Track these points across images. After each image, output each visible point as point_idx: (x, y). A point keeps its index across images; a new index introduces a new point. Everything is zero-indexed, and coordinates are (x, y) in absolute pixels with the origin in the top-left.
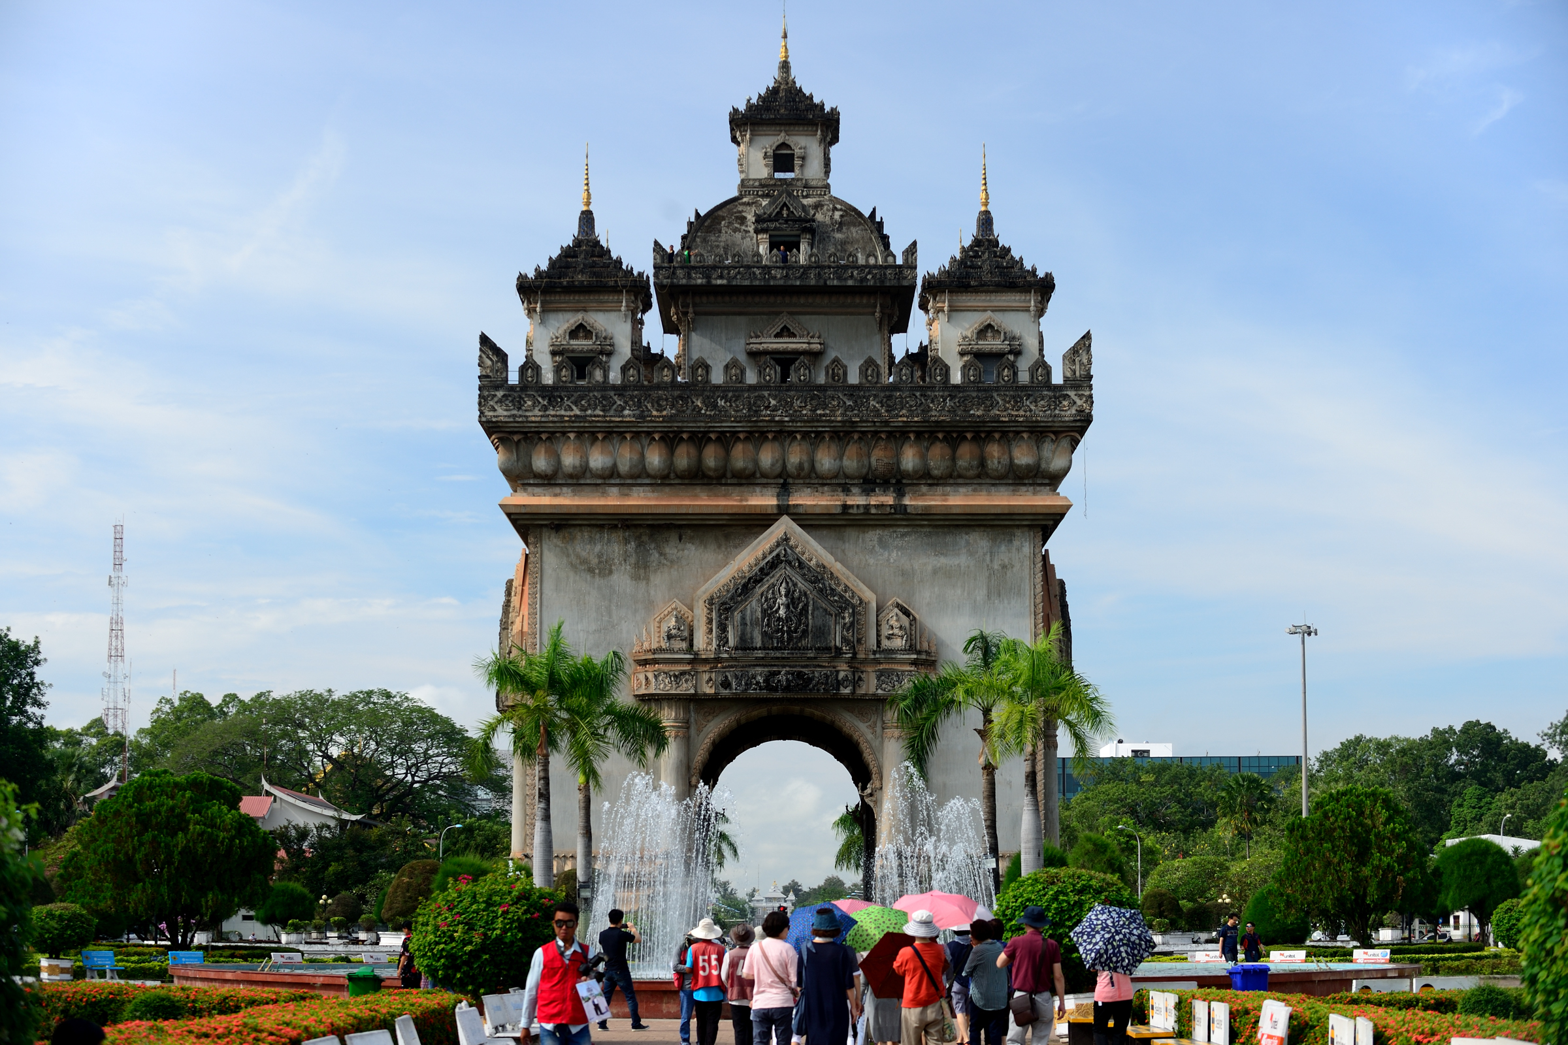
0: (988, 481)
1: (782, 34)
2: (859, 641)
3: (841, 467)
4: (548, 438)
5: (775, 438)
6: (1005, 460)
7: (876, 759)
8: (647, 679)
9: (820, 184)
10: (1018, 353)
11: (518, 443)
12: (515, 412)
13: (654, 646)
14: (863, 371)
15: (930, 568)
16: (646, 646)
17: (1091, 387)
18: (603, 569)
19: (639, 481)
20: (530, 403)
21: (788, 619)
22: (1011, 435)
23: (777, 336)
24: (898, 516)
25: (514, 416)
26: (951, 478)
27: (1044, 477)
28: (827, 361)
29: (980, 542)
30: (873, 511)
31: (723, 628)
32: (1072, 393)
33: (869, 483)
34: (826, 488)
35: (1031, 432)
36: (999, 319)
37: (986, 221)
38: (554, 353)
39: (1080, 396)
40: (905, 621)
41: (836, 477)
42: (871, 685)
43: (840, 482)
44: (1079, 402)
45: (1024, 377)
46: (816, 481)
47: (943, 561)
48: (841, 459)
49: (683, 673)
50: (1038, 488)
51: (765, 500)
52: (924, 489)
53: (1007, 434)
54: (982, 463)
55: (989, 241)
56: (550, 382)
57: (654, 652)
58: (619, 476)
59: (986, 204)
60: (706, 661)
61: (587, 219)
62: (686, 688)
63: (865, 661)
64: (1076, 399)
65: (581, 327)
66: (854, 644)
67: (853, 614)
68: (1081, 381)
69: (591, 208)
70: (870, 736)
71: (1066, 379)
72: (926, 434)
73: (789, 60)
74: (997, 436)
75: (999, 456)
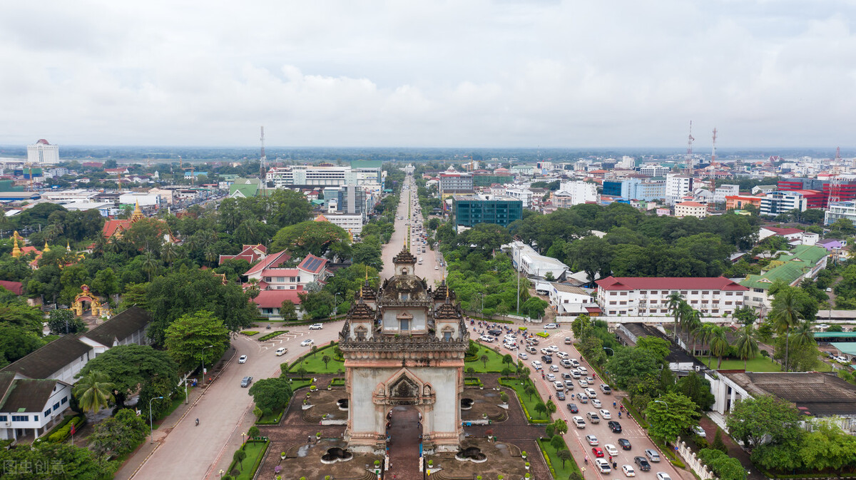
4: (354, 353)
5: (402, 352)
10: (453, 332)
13: (377, 393)
15: (434, 375)
18: (366, 376)
19: (374, 360)
24: (428, 366)
29: (445, 371)
30: (423, 365)
31: (391, 392)
34: (413, 362)
40: (429, 389)
41: (415, 359)
42: (422, 402)
46: (411, 360)
47: (437, 374)
48: (416, 356)
49: (383, 399)
51: (400, 364)
54: (446, 357)
58: (369, 360)
60: (388, 397)
63: (421, 398)
66: (418, 395)
67: (418, 388)
72: (434, 352)
74: (449, 352)
75: (449, 355)
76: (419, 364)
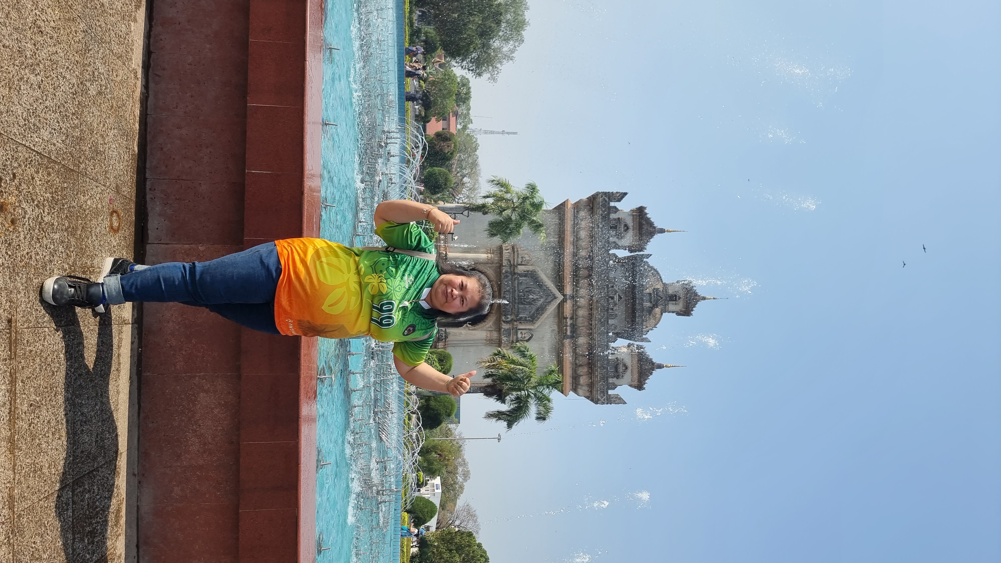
0: (574, 368)
1: (715, 297)
2: (520, 323)
3: (579, 317)
4: (591, 216)
6: (581, 373)
7: (479, 328)
8: (508, 249)
9: (667, 310)
10: (618, 377)
11: (590, 206)
12: (601, 204)
13: (520, 252)
15: (544, 347)
16: (519, 249)
17: (607, 404)
20: (604, 209)
21: (529, 298)
22: (590, 376)
23: (619, 295)
25: (599, 203)
26: (575, 355)
27: (576, 387)
31: (525, 276)
32: (605, 397)
33: (574, 327)
34: (572, 312)
35: (591, 382)
36: (629, 371)
37: (660, 367)
38: (619, 218)
39: (604, 400)
40: (527, 339)
41: (576, 315)
42: (505, 326)
43: (574, 317)
44: (602, 399)
45: (611, 380)
48: (582, 317)
49: (510, 262)
50: (572, 385)
51: (568, 290)
52: (572, 346)
53: (591, 373)
54: (581, 366)
55: (654, 368)
56: (611, 217)
57: (518, 251)
58: (577, 241)
59: (666, 366)
60: (514, 270)
61: (662, 231)
62: (505, 263)
63: (513, 324)
64: (603, 399)
65: (628, 228)
66: (520, 320)
67: (529, 321)
68: (610, 400)
69: (666, 233)
70: (487, 326)
71: (610, 395)
72: (591, 347)
73: (706, 300)
74: (590, 371)
75: (583, 370)
76: (569, 322)
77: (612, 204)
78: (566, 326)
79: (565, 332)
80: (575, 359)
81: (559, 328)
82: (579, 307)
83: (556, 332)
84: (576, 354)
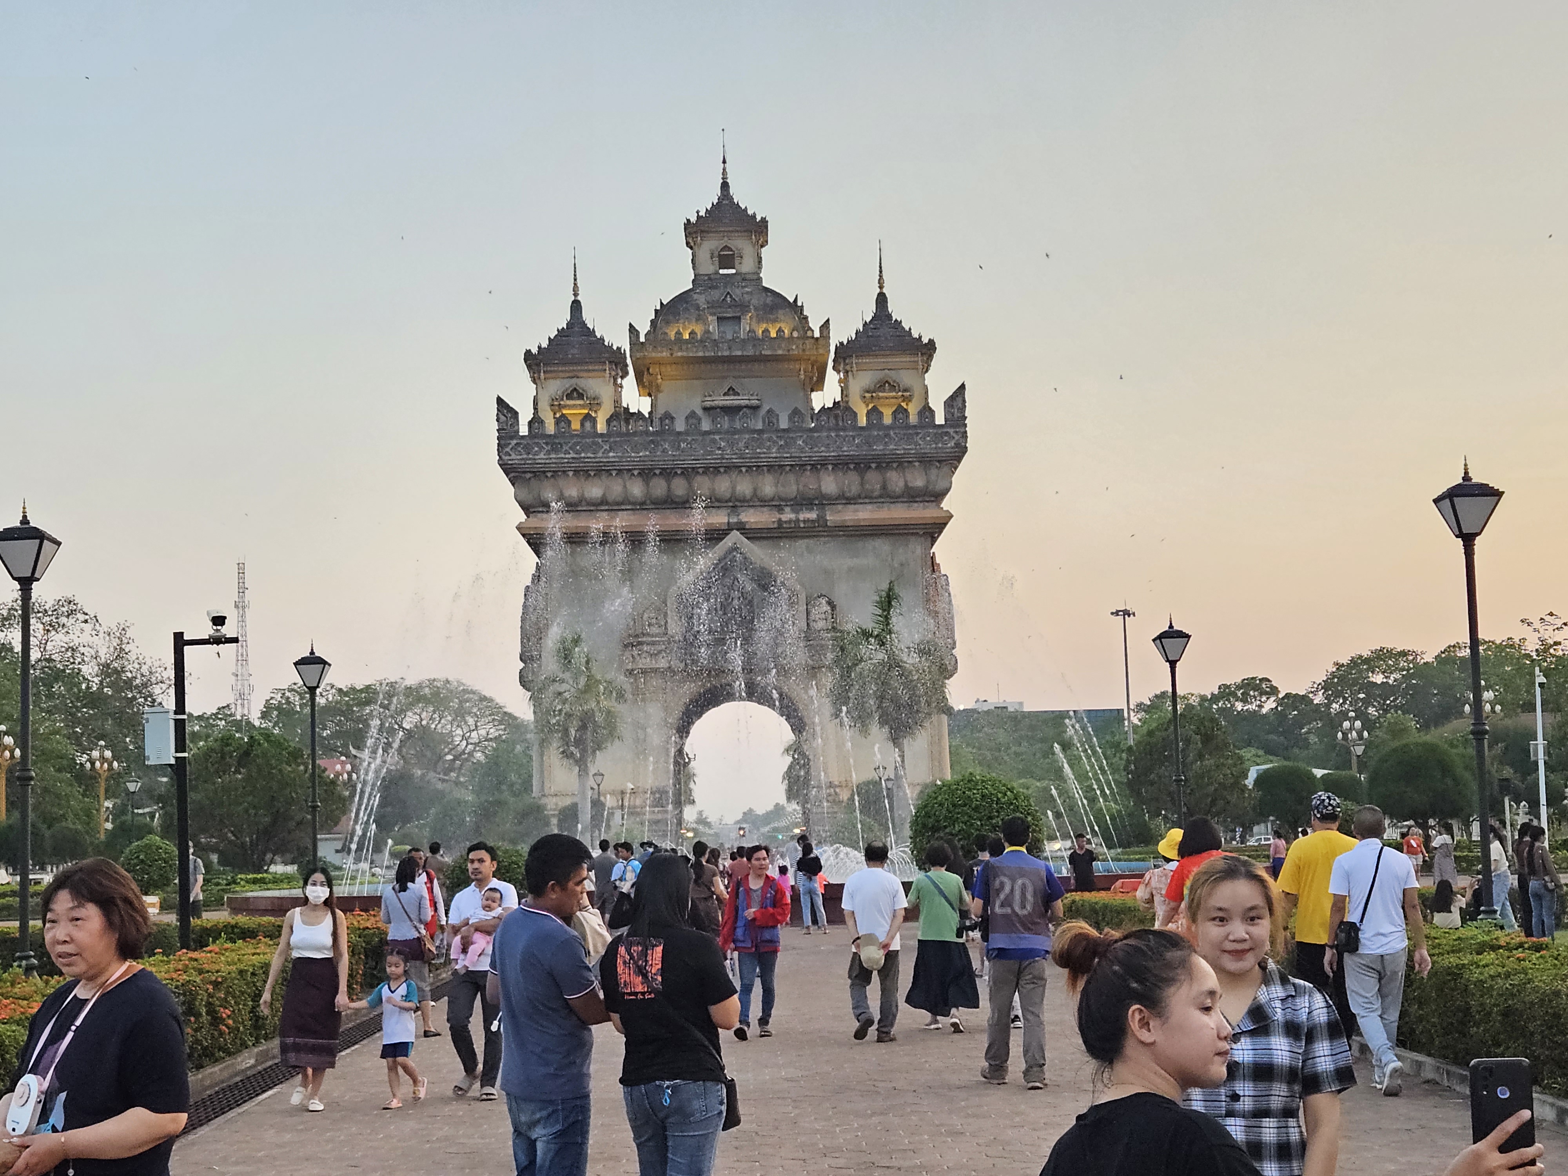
0: (888, 500)
1: (720, 160)
3: (777, 492)
4: (552, 476)
5: (725, 472)
6: (901, 484)
8: (633, 657)
9: (755, 277)
10: (907, 401)
11: (530, 478)
12: (525, 456)
13: (638, 632)
14: (791, 418)
15: (846, 566)
16: (632, 632)
17: (965, 425)
19: (623, 507)
20: (536, 449)
21: (740, 609)
22: (906, 464)
23: (724, 395)
24: (821, 529)
25: (523, 459)
27: (931, 496)
28: (763, 412)
30: (802, 525)
32: (951, 431)
33: (799, 503)
34: (765, 509)
35: (920, 462)
36: (894, 376)
37: (882, 301)
38: (551, 412)
39: (956, 432)
40: (829, 608)
41: (772, 500)
43: (776, 504)
44: (957, 437)
45: (914, 419)
46: (758, 504)
49: (660, 652)
50: (926, 504)
52: (840, 507)
53: (900, 463)
54: (884, 487)
55: (885, 316)
56: (553, 433)
57: (637, 637)
59: (880, 285)
61: (576, 307)
62: (663, 663)
64: (955, 435)
65: (575, 390)
68: (957, 421)
69: (579, 298)
71: (946, 420)
72: (841, 464)
73: (728, 181)
74: (895, 465)
75: (896, 480)
76: (788, 515)
77: (524, 430)
78: (798, 520)
79: (810, 525)
80: (871, 498)
81: (803, 537)
82: (755, 494)
83: (811, 542)
84: (859, 497)
